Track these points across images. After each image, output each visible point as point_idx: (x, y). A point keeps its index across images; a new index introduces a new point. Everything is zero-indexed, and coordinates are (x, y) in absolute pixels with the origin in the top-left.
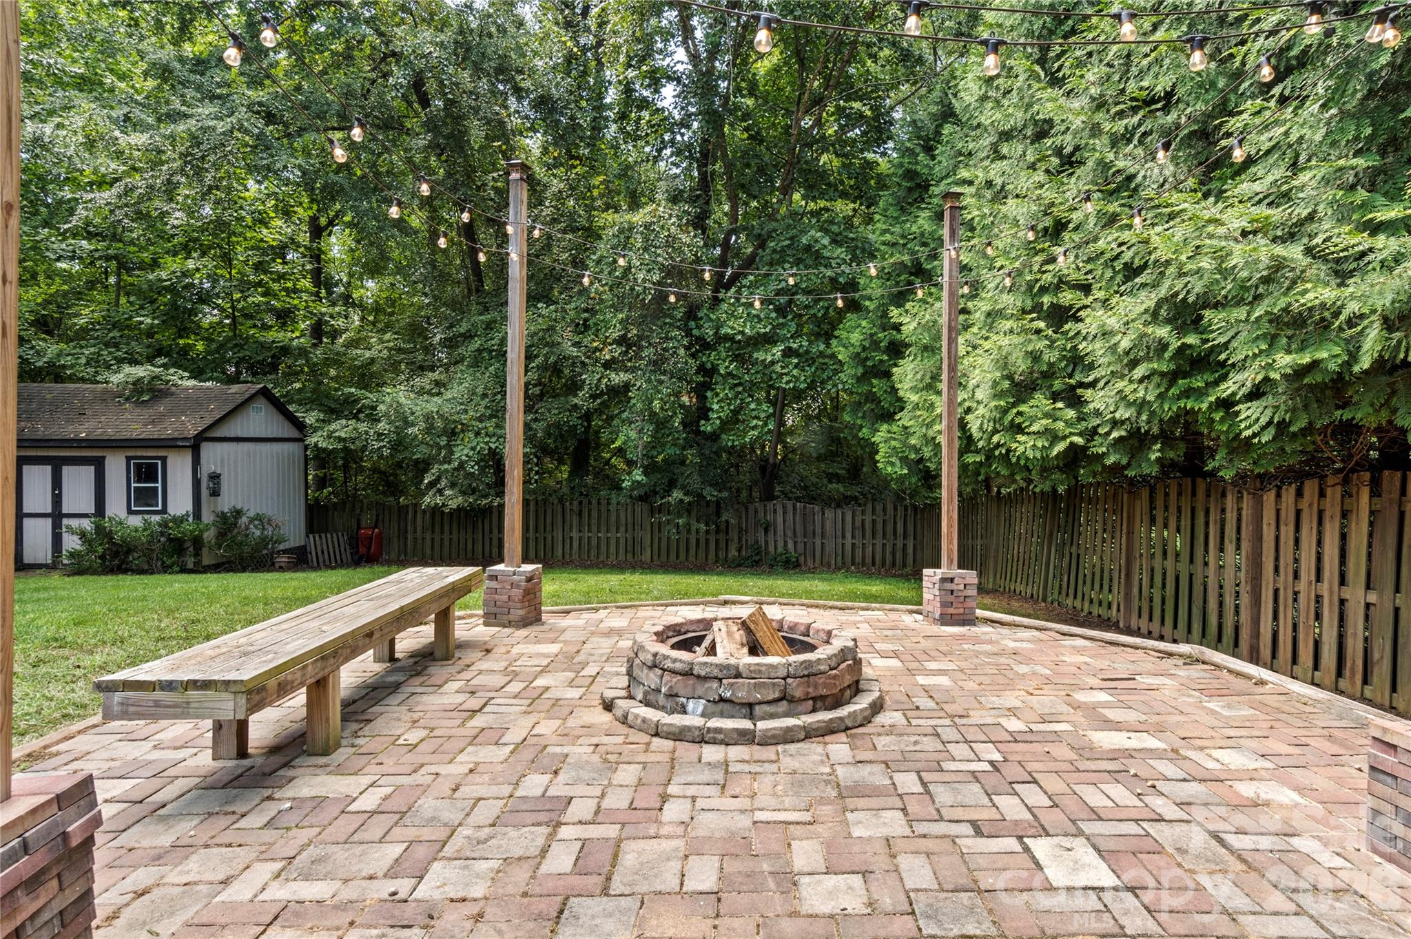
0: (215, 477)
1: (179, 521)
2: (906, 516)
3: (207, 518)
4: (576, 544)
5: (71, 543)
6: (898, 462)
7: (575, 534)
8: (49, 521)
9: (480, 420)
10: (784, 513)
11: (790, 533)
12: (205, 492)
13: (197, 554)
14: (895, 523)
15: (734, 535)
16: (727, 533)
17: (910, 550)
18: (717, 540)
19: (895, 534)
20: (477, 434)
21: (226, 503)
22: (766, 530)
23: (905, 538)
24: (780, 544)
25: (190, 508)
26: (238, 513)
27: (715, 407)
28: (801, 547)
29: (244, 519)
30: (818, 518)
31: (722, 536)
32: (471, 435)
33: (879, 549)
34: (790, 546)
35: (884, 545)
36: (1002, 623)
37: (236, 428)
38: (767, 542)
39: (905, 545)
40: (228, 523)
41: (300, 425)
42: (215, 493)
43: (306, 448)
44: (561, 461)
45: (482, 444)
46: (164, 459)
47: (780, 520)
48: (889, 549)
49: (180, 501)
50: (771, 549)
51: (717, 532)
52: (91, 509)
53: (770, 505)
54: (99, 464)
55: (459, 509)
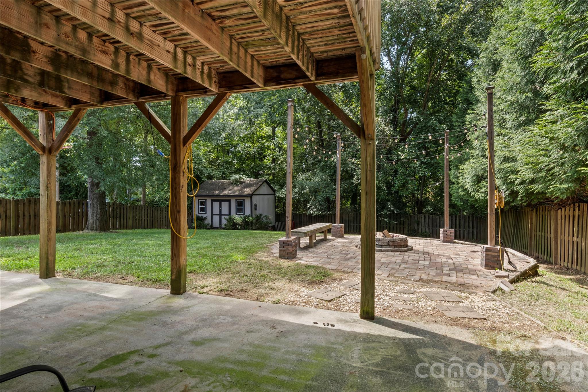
0: (256, 205)
1: (248, 217)
2: (473, 220)
3: (254, 216)
4: (352, 227)
5: (224, 222)
6: (460, 201)
7: (352, 224)
8: (219, 216)
9: (324, 188)
10: (425, 218)
11: (427, 226)
12: (253, 209)
13: (252, 226)
14: (469, 223)
15: (406, 226)
16: (404, 225)
17: (475, 233)
18: (400, 228)
19: (469, 226)
20: (323, 192)
21: (258, 212)
22: (418, 224)
23: (473, 228)
24: (424, 230)
25: (250, 213)
26: (261, 215)
27: (396, 182)
28: (431, 231)
29: (262, 217)
30: (438, 220)
31: (402, 226)
32: (321, 192)
33: (462, 232)
34: (427, 230)
35: (464, 231)
36: (462, 244)
37: (260, 191)
38: (418, 229)
39: (473, 231)
40: (258, 217)
41: (274, 190)
42: (256, 209)
43: (275, 197)
44: (348, 200)
45: (325, 195)
46: (244, 200)
47: (423, 220)
48: (466, 232)
49: (248, 212)
50: (420, 231)
51: (400, 224)
52: (228, 214)
53: (419, 216)
54: (229, 201)
55: (317, 215)
